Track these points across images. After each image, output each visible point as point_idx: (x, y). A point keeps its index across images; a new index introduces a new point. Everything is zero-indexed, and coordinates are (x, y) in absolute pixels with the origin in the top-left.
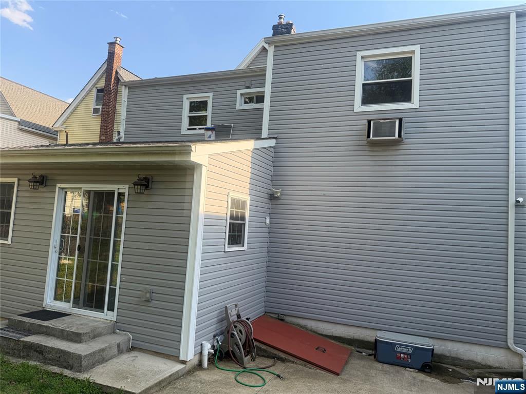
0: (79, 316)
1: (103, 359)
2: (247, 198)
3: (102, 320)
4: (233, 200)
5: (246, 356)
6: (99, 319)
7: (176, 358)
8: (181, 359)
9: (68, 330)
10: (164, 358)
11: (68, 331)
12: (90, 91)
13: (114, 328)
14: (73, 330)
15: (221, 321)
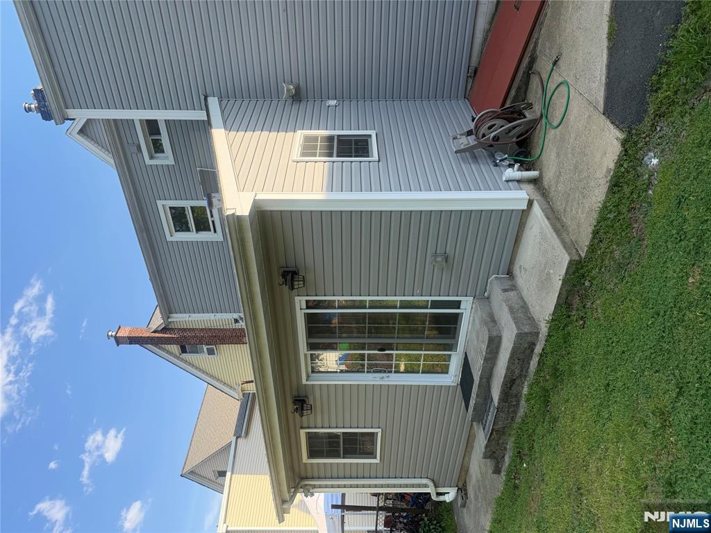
0: (467, 342)
1: (522, 307)
2: (300, 135)
3: (472, 315)
4: (303, 155)
5: (525, 117)
6: (471, 318)
7: (524, 214)
8: (525, 208)
9: (484, 353)
10: (523, 231)
11: (486, 353)
12: (186, 362)
13: (483, 298)
14: (484, 347)
15: (475, 158)
